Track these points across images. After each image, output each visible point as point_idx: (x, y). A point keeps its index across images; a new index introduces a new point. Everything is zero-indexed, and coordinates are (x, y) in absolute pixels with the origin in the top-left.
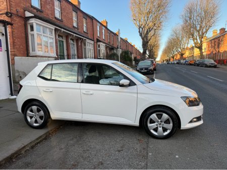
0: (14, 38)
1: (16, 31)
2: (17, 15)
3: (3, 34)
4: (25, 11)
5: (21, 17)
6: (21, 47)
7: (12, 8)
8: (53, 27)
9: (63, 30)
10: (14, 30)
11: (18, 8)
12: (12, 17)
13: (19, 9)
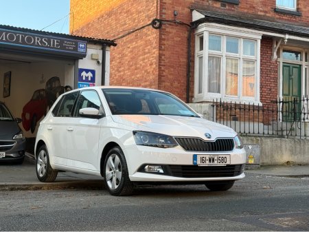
0: (163, 68)
1: (167, 53)
2: (174, 23)
3: (98, 62)
4: (192, 10)
5: (182, 24)
6: (176, 84)
7: (164, 11)
8: (257, 35)
9: (287, 37)
10: (164, 52)
11: (176, 8)
12: (163, 27)
13: (179, 9)
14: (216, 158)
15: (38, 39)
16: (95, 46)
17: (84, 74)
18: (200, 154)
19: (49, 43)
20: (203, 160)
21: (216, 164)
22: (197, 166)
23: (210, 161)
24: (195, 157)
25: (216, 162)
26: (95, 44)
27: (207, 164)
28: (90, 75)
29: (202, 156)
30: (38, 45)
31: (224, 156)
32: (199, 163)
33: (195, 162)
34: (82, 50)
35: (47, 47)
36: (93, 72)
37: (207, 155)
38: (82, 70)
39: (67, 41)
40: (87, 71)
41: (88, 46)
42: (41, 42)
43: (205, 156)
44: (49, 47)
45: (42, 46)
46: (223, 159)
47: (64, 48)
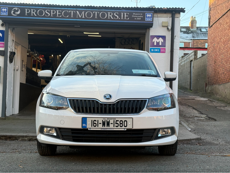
14: (112, 121)
15: (110, 14)
16: (165, 15)
17: (155, 40)
18: (90, 117)
19: (120, 16)
20: (94, 123)
21: (112, 127)
22: (87, 130)
23: (104, 124)
24: (84, 120)
25: (111, 126)
26: (165, 13)
27: (100, 127)
28: (161, 40)
29: (93, 119)
30: (111, 19)
31: (123, 120)
32: (89, 126)
33: (84, 125)
34: (149, 20)
35: (118, 20)
36: (164, 37)
37: (100, 118)
38: (153, 37)
39: (136, 13)
40: (158, 37)
41: (155, 15)
42: (113, 16)
43: (97, 119)
44: (120, 20)
45: (114, 20)
46: (122, 123)
47: (133, 19)
